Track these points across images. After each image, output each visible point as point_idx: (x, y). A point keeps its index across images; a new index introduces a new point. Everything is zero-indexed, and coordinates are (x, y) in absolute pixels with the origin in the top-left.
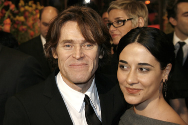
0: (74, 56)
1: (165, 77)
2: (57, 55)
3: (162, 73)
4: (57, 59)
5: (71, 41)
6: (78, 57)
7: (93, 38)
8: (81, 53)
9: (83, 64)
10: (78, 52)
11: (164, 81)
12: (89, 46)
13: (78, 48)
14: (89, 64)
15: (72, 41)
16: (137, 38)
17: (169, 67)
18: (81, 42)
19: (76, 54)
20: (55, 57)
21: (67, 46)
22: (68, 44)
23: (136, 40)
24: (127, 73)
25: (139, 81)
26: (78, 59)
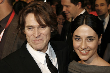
0: (34, 35)
7: (44, 23)
9: (40, 40)
11: (99, 44)
12: (43, 28)
14: (44, 38)
15: (32, 26)
16: (85, 22)
23: (84, 23)
24: (80, 42)
25: (88, 47)
26: (37, 37)
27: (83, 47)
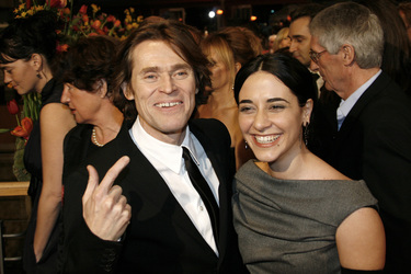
1: (306, 119)
2: (134, 94)
3: (301, 112)
4: (133, 101)
5: (155, 70)
6: (168, 90)
8: (173, 85)
10: (168, 83)
11: (305, 124)
12: (181, 74)
13: (167, 78)
15: (157, 68)
17: (309, 105)
18: (169, 69)
19: (165, 87)
20: (131, 98)
21: (149, 77)
22: (150, 74)
23: (260, 67)
25: (272, 124)
26: (169, 94)
27: (259, 125)
